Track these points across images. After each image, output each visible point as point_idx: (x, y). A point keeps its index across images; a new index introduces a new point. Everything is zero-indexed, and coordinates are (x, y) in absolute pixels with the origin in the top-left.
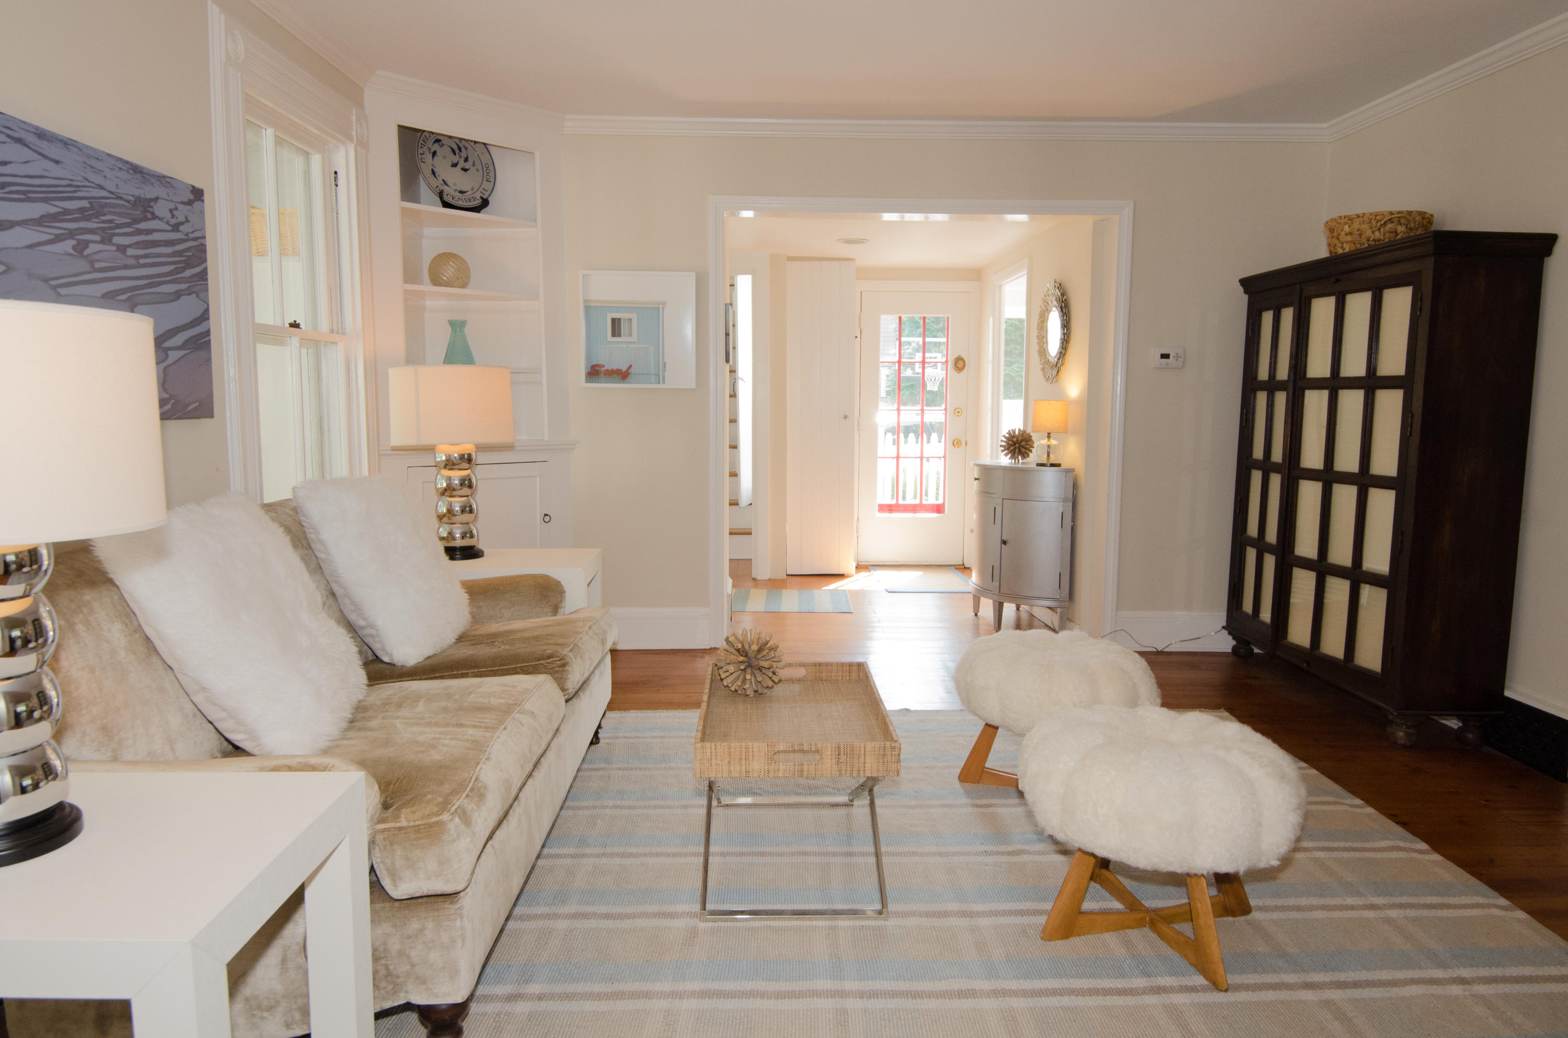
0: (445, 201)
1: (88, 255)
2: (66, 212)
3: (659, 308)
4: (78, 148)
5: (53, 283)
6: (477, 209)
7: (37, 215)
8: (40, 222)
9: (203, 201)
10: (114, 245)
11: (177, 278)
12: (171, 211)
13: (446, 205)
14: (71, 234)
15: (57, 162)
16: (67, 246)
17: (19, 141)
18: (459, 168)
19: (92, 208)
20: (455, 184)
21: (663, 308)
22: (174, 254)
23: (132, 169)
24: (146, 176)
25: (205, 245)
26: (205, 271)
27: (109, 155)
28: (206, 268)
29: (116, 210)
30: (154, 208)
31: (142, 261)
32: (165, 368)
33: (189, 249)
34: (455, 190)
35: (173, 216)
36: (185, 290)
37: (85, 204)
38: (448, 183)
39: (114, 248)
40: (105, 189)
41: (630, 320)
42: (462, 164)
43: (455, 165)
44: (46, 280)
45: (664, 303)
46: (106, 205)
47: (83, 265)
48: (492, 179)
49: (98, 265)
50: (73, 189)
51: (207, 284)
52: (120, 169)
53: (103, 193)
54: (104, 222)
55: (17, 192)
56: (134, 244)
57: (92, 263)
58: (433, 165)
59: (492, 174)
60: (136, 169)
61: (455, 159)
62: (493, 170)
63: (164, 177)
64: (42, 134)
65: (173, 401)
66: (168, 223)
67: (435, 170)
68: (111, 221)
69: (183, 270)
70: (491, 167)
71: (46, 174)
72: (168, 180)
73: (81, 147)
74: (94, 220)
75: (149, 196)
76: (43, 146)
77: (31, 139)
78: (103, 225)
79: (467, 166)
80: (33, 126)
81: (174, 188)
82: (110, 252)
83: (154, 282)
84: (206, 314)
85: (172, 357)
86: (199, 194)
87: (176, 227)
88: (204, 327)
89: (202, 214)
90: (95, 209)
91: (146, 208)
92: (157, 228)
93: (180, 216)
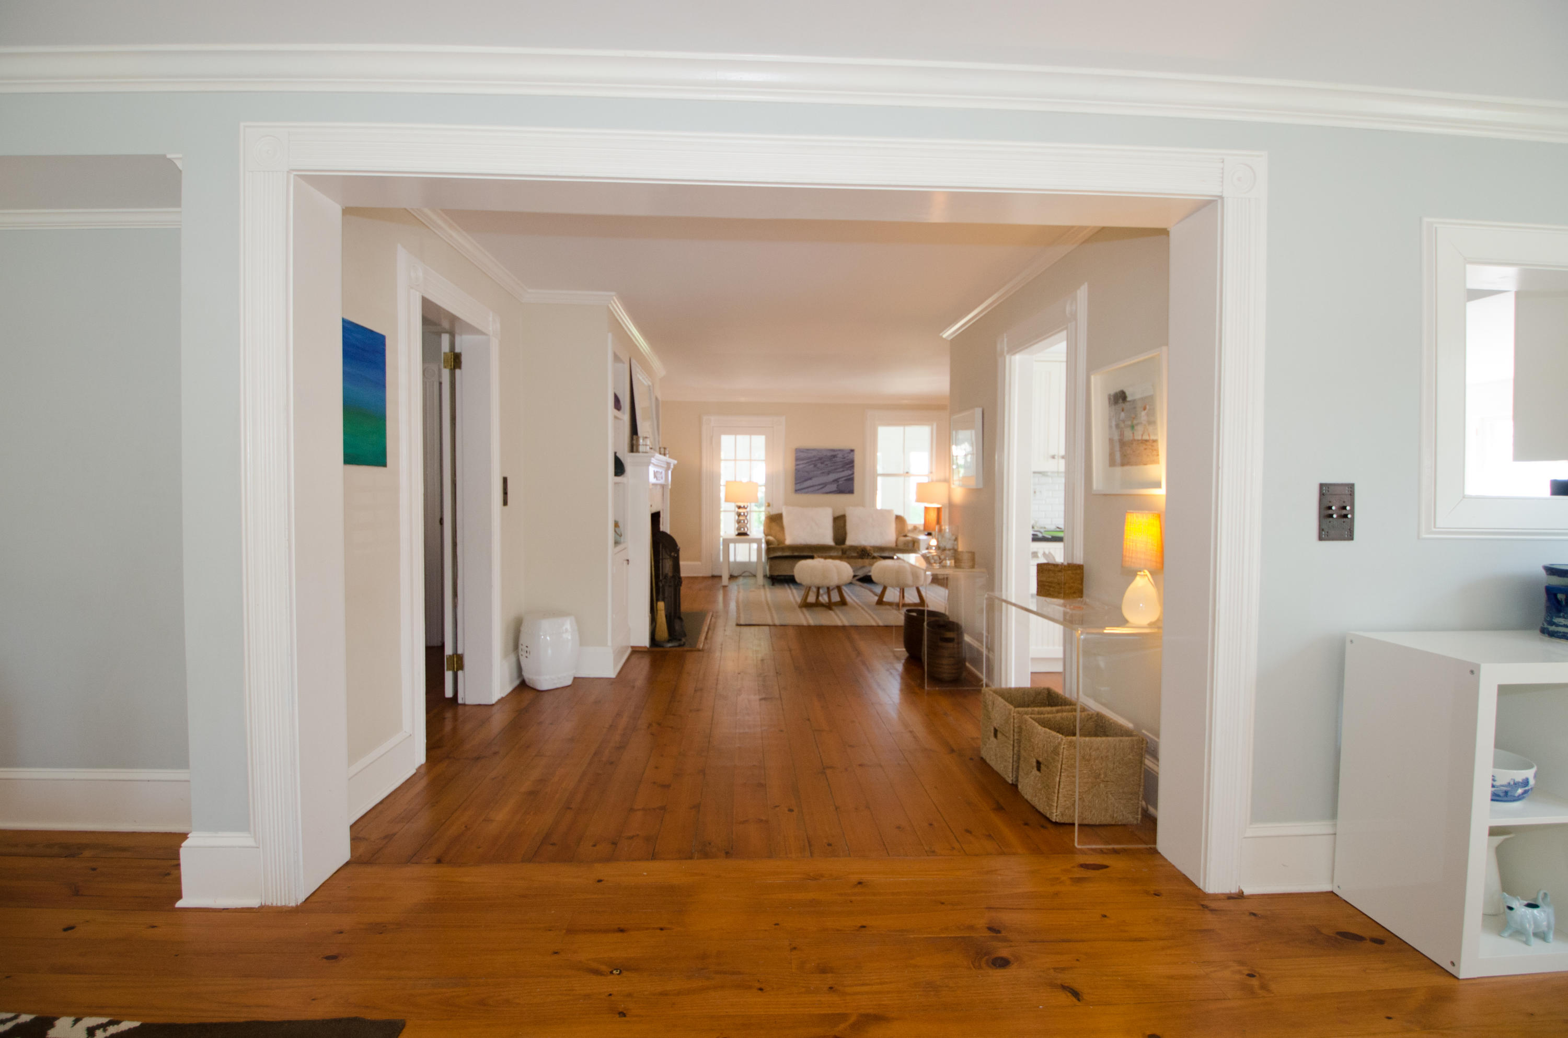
1: (817, 466)
2: (812, 460)
4: (816, 450)
7: (806, 462)
9: (854, 451)
10: (825, 464)
11: (844, 468)
14: (814, 463)
15: (811, 453)
16: (813, 465)
17: (803, 451)
22: (843, 463)
23: (831, 450)
24: (835, 450)
25: (854, 460)
26: (854, 465)
27: (824, 449)
29: (825, 458)
30: (837, 456)
31: (832, 466)
32: (837, 485)
33: (848, 462)
35: (843, 456)
36: (846, 470)
37: (818, 458)
40: (823, 455)
44: (807, 472)
46: (823, 458)
47: (816, 468)
49: (819, 468)
51: (854, 468)
52: (827, 451)
54: (822, 460)
55: (802, 459)
56: (831, 463)
63: (841, 449)
65: (840, 490)
66: (841, 458)
68: (824, 460)
69: (846, 466)
71: (809, 455)
72: (843, 449)
74: (819, 461)
76: (808, 451)
77: (806, 450)
80: (805, 448)
81: (844, 451)
82: (823, 465)
83: (836, 469)
84: (853, 474)
85: (840, 482)
86: (852, 451)
87: (844, 458)
88: (852, 476)
89: (853, 455)
90: (820, 459)
91: (834, 456)
92: (838, 459)
93: (846, 455)
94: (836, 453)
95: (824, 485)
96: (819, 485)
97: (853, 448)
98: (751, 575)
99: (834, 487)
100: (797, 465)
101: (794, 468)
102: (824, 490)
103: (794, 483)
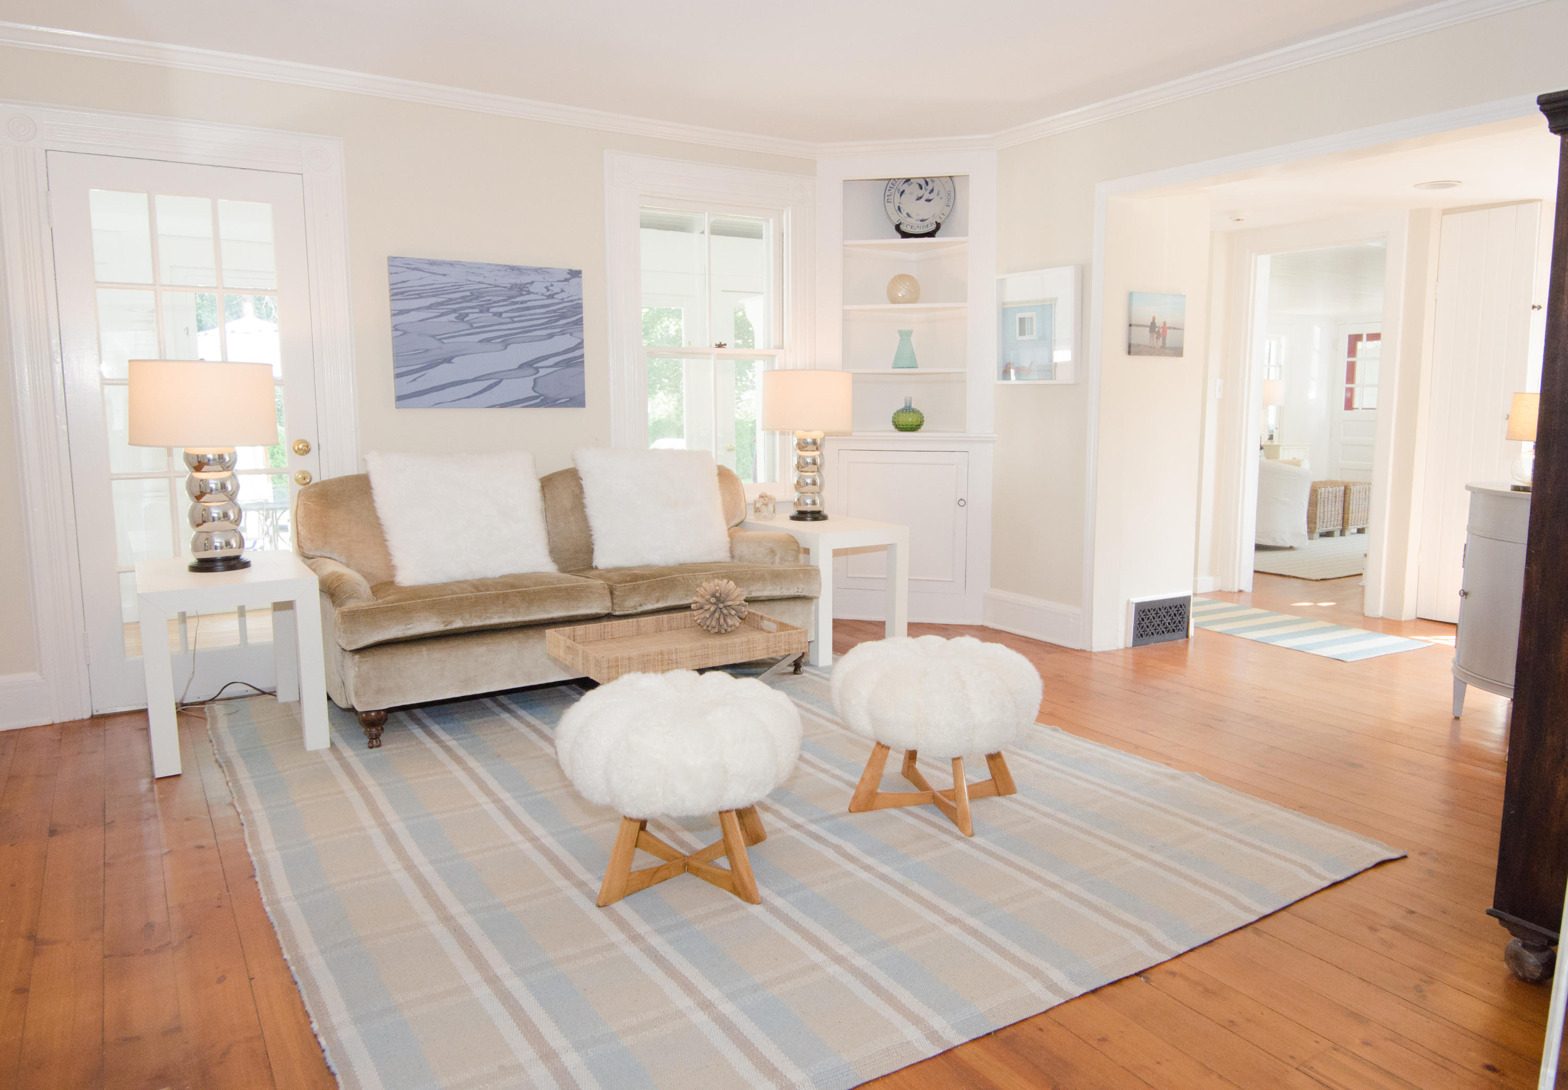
0: (903, 232)
1: (468, 321)
2: (450, 300)
3: (1052, 305)
4: (463, 265)
5: (439, 337)
6: (931, 234)
7: (428, 304)
8: (430, 307)
9: (581, 277)
10: (491, 313)
11: (551, 326)
12: (547, 288)
13: (905, 235)
14: (454, 311)
15: (445, 275)
16: (452, 317)
17: (416, 269)
18: (923, 200)
19: (472, 294)
20: (918, 215)
21: (1055, 305)
22: (547, 312)
23: (510, 269)
24: (523, 270)
25: (582, 304)
26: (581, 318)
27: (488, 264)
28: (582, 317)
29: (493, 294)
30: (530, 288)
31: (515, 319)
32: (534, 379)
33: (564, 308)
34: (917, 220)
35: (548, 290)
36: (558, 332)
37: (468, 293)
38: (911, 215)
39: (492, 314)
40: (484, 283)
41: (1032, 318)
42: (927, 196)
43: (919, 199)
44: (433, 336)
45: (1055, 299)
46: (485, 292)
47: (463, 326)
48: (951, 204)
49: (475, 325)
50: (457, 287)
51: (583, 327)
52: (499, 270)
53: (484, 286)
54: (482, 301)
55: (415, 294)
56: (510, 310)
57: (471, 325)
58: (900, 203)
59: (952, 200)
60: (513, 268)
61: (920, 193)
62: (953, 195)
63: (541, 269)
64: (432, 263)
65: (543, 397)
66: (543, 295)
67: (901, 206)
68: (490, 300)
69: (557, 320)
70: (952, 194)
71: (436, 282)
72: (545, 270)
73: (464, 264)
74: (474, 301)
75: (524, 282)
76: (435, 269)
77: (426, 267)
78: (481, 303)
79: (931, 197)
80: (426, 260)
81: (550, 273)
82: (487, 317)
83: (526, 330)
84: (580, 346)
85: (542, 372)
86: (576, 274)
87: (551, 296)
88: (577, 353)
89: (580, 285)
90: (475, 295)
91: (522, 289)
92: (532, 299)
93: (555, 289)
94: (525, 279)
95: (494, 380)
96: (475, 380)
97: (575, 268)
98: (251, 691)
99: (523, 387)
100: (396, 313)
101: (387, 322)
102: (497, 394)
103: (391, 373)
